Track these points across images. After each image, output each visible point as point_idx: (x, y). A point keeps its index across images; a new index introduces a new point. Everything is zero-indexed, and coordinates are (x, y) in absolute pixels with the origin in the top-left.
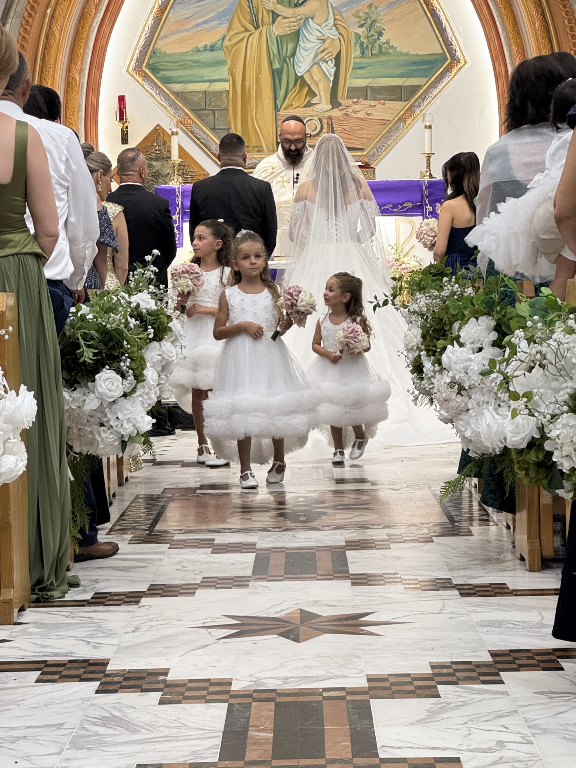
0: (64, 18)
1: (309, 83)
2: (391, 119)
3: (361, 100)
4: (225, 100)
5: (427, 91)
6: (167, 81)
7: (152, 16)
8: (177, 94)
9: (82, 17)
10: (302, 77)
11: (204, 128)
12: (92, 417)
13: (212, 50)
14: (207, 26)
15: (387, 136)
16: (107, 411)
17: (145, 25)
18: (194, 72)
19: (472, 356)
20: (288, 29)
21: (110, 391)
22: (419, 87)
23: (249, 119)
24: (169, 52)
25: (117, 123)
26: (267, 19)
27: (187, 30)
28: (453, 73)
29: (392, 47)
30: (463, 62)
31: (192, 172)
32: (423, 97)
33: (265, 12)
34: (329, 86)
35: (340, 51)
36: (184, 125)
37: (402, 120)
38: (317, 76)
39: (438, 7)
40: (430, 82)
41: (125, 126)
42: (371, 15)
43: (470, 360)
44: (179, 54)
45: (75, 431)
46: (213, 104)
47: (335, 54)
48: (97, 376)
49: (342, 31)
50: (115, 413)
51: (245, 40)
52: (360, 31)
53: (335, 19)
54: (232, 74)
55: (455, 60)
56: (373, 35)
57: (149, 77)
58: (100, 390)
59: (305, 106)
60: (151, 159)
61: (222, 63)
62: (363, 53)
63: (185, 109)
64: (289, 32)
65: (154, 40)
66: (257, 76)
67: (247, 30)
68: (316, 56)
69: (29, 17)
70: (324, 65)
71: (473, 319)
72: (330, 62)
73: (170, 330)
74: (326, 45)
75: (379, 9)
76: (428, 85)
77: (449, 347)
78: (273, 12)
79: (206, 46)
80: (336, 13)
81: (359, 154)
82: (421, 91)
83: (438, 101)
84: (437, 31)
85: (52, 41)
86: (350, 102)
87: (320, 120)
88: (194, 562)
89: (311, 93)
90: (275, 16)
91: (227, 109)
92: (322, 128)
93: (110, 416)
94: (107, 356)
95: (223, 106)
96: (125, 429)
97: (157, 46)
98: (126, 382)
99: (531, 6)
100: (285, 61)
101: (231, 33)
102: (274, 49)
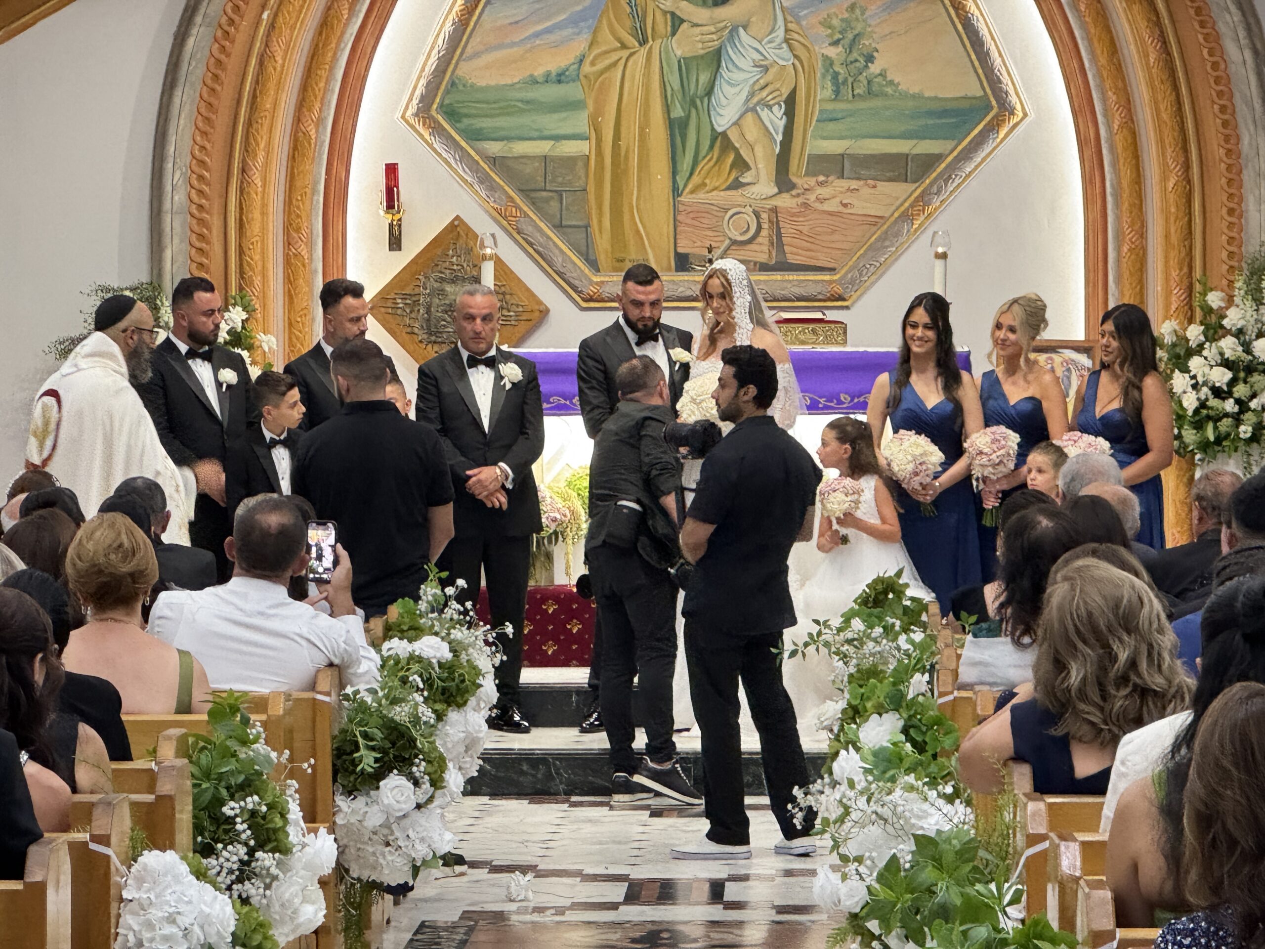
0: (293, 28)
1: (737, 145)
2: (887, 215)
3: (831, 178)
4: (582, 173)
5: (954, 167)
6: (475, 136)
7: (451, 18)
8: (494, 161)
9: (325, 24)
10: (724, 134)
11: (542, 225)
12: (375, 833)
13: (559, 82)
14: (552, 37)
15: (878, 248)
16: (394, 827)
17: (438, 35)
18: (525, 120)
20: (700, 45)
21: (398, 802)
22: (939, 158)
23: (626, 209)
24: (482, 83)
25: (382, 213)
26: (663, 25)
27: (513, 44)
28: (1001, 135)
29: (891, 82)
30: (1021, 115)
31: (518, 306)
32: (947, 177)
33: (658, 15)
34: (774, 150)
35: (795, 87)
36: (505, 218)
37: (907, 217)
38: (752, 132)
39: (977, 13)
40: (960, 148)
41: (397, 217)
42: (853, 24)
44: (498, 88)
46: (560, 179)
47: (785, 92)
48: (382, 783)
49: (801, 51)
50: (405, 830)
51: (621, 65)
52: (833, 52)
53: (787, 30)
54: (595, 126)
55: (1006, 109)
56: (856, 61)
57: (444, 129)
58: (386, 802)
59: (729, 188)
60: (442, 280)
61: (575, 105)
62: (837, 92)
63: (506, 188)
64: (702, 52)
65: (454, 62)
66: (642, 129)
67: (624, 46)
68: (752, 94)
69: (229, 25)
70: (764, 114)
71: (876, 716)
72: (775, 109)
74: (770, 76)
75: (868, 13)
76: (955, 153)
78: (673, 14)
79: (548, 75)
80: (789, 18)
81: (827, 278)
82: (943, 166)
83: (974, 183)
84: (974, 57)
85: (271, 69)
86: (812, 181)
87: (757, 215)
89: (741, 164)
90: (677, 21)
91: (585, 190)
92: (759, 228)
93: (397, 834)
94: (395, 757)
95: (578, 184)
96: (416, 851)
97: (459, 72)
98: (419, 792)
99: (1143, 24)
100: (693, 104)
101: (596, 51)
102: (674, 80)
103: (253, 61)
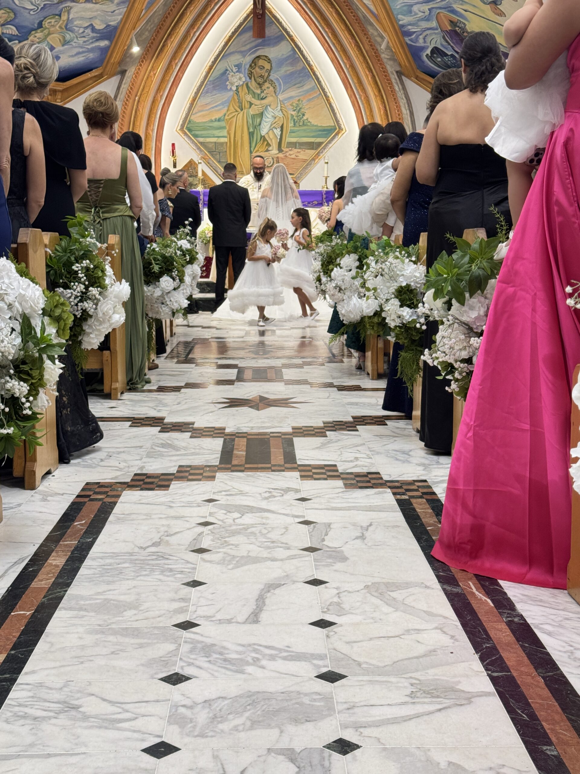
0: (145, 102)
1: (267, 139)
2: (308, 159)
3: (293, 149)
4: (225, 147)
5: (326, 145)
6: (196, 136)
7: (189, 102)
8: (201, 143)
9: (154, 102)
10: (264, 136)
11: (215, 162)
12: (158, 299)
13: (219, 121)
14: (217, 108)
15: (305, 168)
16: (165, 297)
17: (185, 107)
18: (210, 132)
19: (346, 274)
20: (257, 111)
21: (167, 287)
22: (322, 143)
23: (237, 157)
24: (198, 121)
25: (171, 157)
26: (247, 105)
27: (207, 110)
28: (339, 136)
29: (309, 122)
30: (344, 130)
31: (208, 183)
32: (324, 148)
33: (246, 102)
34: (277, 141)
35: (283, 123)
36: (204, 159)
37: (313, 159)
38: (271, 136)
39: (333, 102)
40: (328, 140)
41: (175, 158)
42: (299, 105)
43: (345, 275)
44: (202, 123)
45: (149, 307)
46: (219, 149)
47: (281, 124)
48: (161, 279)
49: (285, 113)
50: (170, 298)
51: (236, 116)
52: (293, 113)
53: (281, 107)
54: (229, 134)
56: (300, 116)
57: (187, 134)
58: (162, 286)
59: (265, 151)
62: (295, 124)
63: (205, 151)
64: (258, 113)
65: (190, 115)
66: (242, 135)
67: (237, 111)
68: (271, 125)
69: (127, 101)
70: (275, 130)
71: (347, 255)
72: (278, 129)
73: (197, 259)
74: (276, 120)
75: (303, 102)
76: (327, 142)
77: (335, 269)
78: (250, 102)
79: (216, 119)
80: (282, 103)
82: (323, 145)
83: (331, 150)
84: (332, 114)
85: (139, 114)
86: (288, 149)
87: (273, 159)
88: (207, 373)
89: (268, 145)
90: (251, 104)
91: (226, 152)
92: (273, 163)
93: (167, 299)
94: (166, 269)
95: (224, 150)
96: (174, 306)
97: (191, 118)
98: (175, 283)
99: (380, 102)
100: (255, 127)
101: (229, 113)
102: (250, 121)
103: (134, 112)
